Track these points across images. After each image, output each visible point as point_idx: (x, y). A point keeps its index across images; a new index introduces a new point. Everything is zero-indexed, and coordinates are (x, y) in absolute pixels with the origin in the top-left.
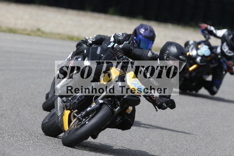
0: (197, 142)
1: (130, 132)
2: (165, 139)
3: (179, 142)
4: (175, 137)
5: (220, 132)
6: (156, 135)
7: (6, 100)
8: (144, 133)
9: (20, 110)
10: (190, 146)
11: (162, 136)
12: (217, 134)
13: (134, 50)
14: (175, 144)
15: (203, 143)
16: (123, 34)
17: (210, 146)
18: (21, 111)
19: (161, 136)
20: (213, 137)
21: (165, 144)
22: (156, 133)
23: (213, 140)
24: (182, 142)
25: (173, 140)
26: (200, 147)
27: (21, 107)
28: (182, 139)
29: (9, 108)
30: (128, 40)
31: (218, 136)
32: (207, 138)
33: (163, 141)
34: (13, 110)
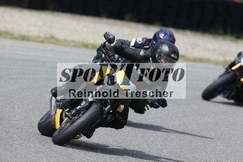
0: (217, 153)
1: (147, 143)
2: (184, 150)
3: (198, 154)
4: (194, 148)
5: (240, 143)
6: (174, 146)
7: (19, 110)
8: (162, 144)
9: (33, 120)
10: (210, 157)
11: (181, 147)
12: (238, 145)
13: (126, 49)
14: (194, 156)
15: (224, 154)
16: (143, 39)
17: (230, 157)
18: (35, 121)
19: (179, 147)
20: (233, 148)
21: (183, 155)
22: (174, 144)
23: (234, 151)
24: (201, 154)
25: (192, 151)
26: (220, 158)
27: (34, 117)
28: (201, 150)
29: (21, 118)
30: (148, 45)
31: (239, 147)
32: (227, 149)
33: (181, 152)
34: (26, 120)
